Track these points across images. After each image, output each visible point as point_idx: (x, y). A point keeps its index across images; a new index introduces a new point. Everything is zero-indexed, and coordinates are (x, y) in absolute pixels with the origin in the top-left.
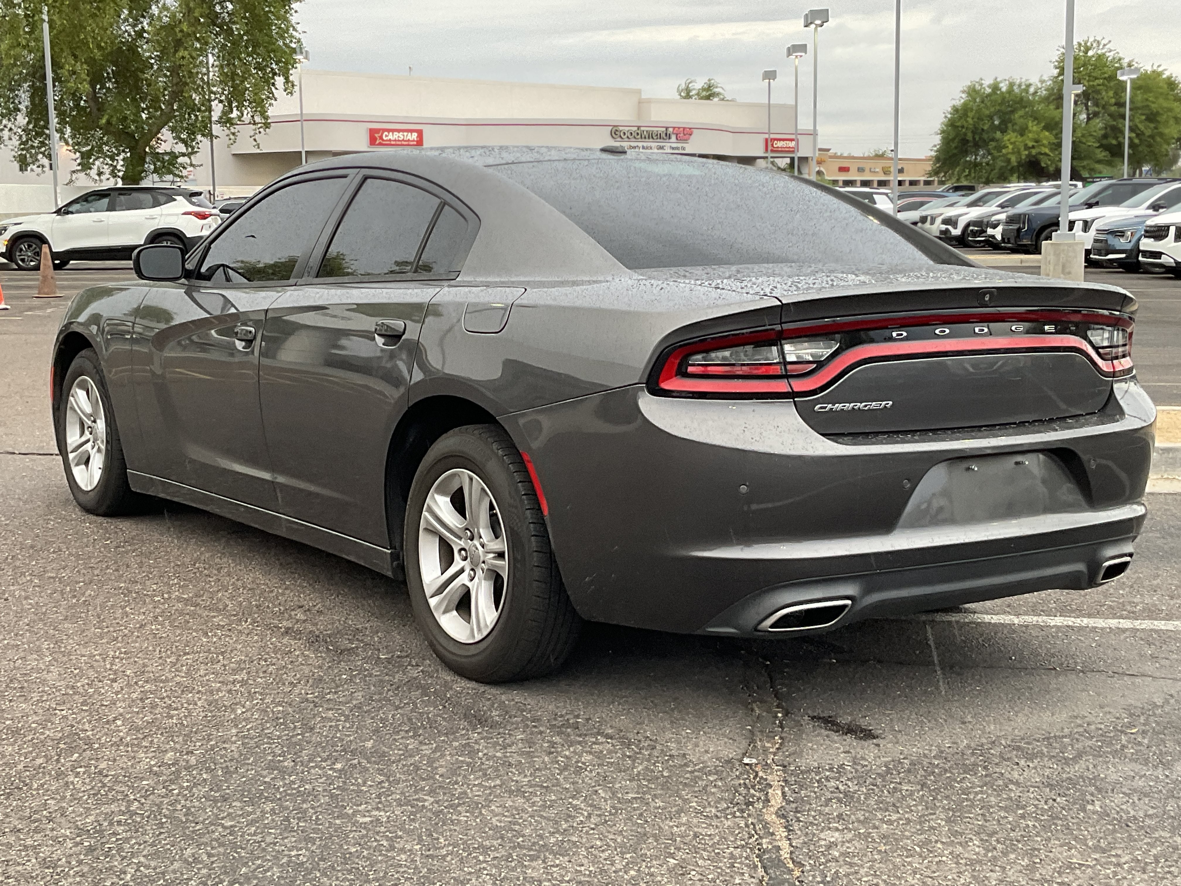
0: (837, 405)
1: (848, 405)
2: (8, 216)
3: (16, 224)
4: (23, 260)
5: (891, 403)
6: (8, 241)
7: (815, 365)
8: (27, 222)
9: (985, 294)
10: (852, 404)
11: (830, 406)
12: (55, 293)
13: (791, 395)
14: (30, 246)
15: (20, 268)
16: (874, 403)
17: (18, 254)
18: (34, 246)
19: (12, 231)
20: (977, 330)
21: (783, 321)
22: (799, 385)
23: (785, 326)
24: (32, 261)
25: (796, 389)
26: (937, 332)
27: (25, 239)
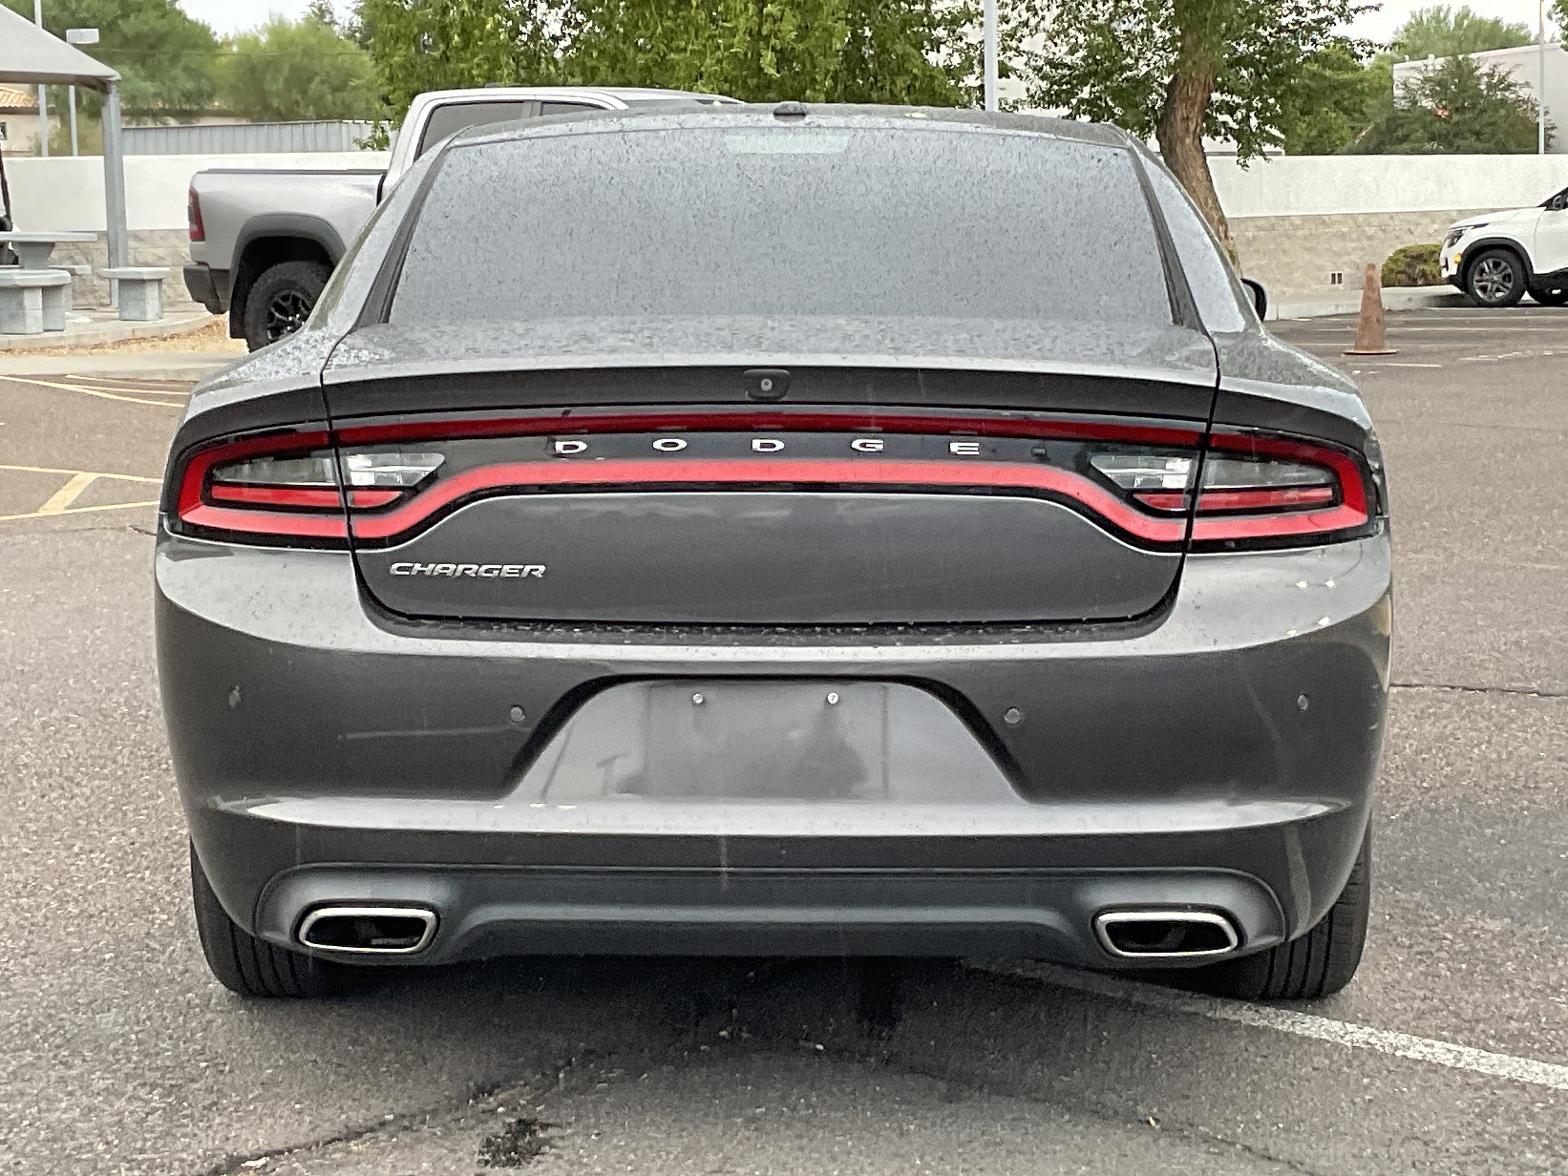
0: (431, 566)
1: (452, 567)
2: (1463, 213)
3: (1476, 227)
4: (1484, 289)
5: (542, 568)
6: (1462, 256)
7: (397, 494)
8: (1499, 223)
9: (761, 377)
10: (461, 567)
11: (418, 567)
12: (1382, 347)
13: (352, 543)
14: (1496, 265)
15: (1481, 304)
16: (506, 568)
17: (1477, 277)
18: (1504, 264)
19: (1471, 237)
20: (756, 444)
21: (332, 414)
22: (364, 527)
23: (338, 424)
24: (1498, 290)
25: (358, 533)
26: (657, 445)
27: (1489, 253)
